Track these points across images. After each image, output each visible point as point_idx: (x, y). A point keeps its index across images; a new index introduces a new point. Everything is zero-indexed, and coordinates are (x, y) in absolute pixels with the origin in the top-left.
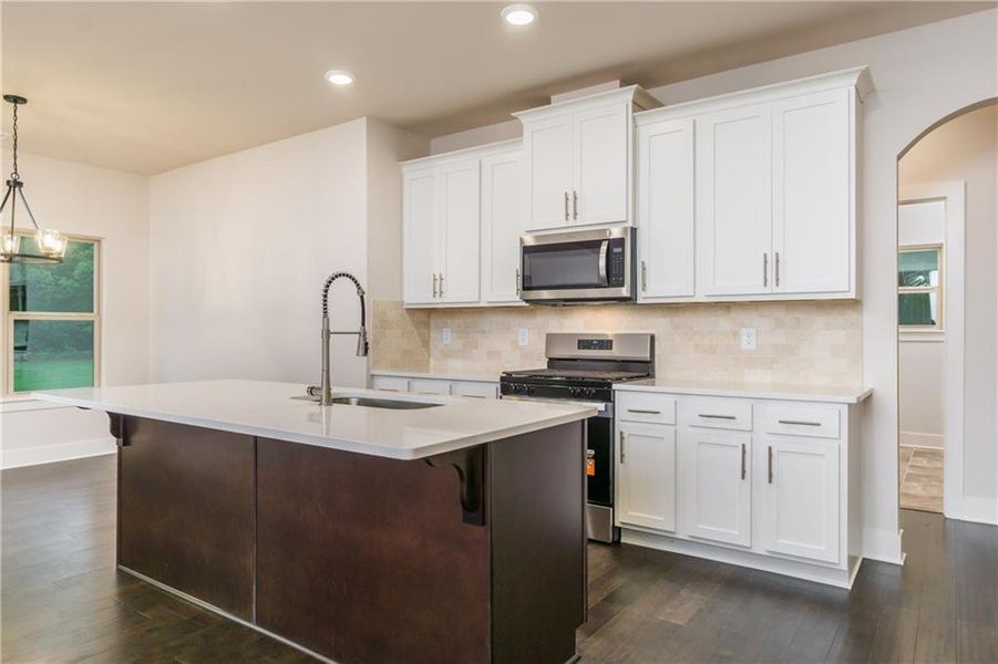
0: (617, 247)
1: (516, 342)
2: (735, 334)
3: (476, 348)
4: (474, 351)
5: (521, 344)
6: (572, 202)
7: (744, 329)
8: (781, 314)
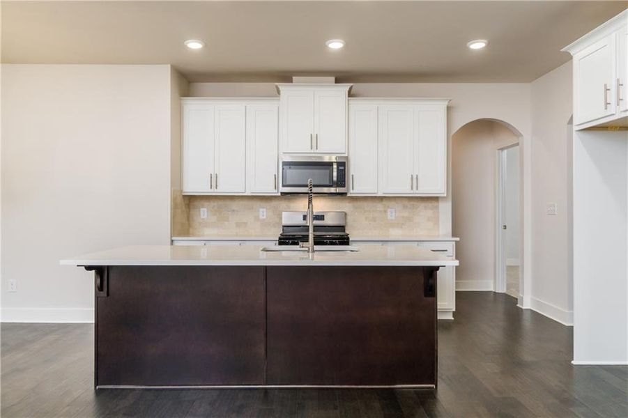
0: (341, 166)
1: (258, 216)
2: (385, 212)
3: (228, 221)
4: (226, 223)
5: (261, 217)
6: (314, 140)
7: (389, 210)
8: (406, 203)
